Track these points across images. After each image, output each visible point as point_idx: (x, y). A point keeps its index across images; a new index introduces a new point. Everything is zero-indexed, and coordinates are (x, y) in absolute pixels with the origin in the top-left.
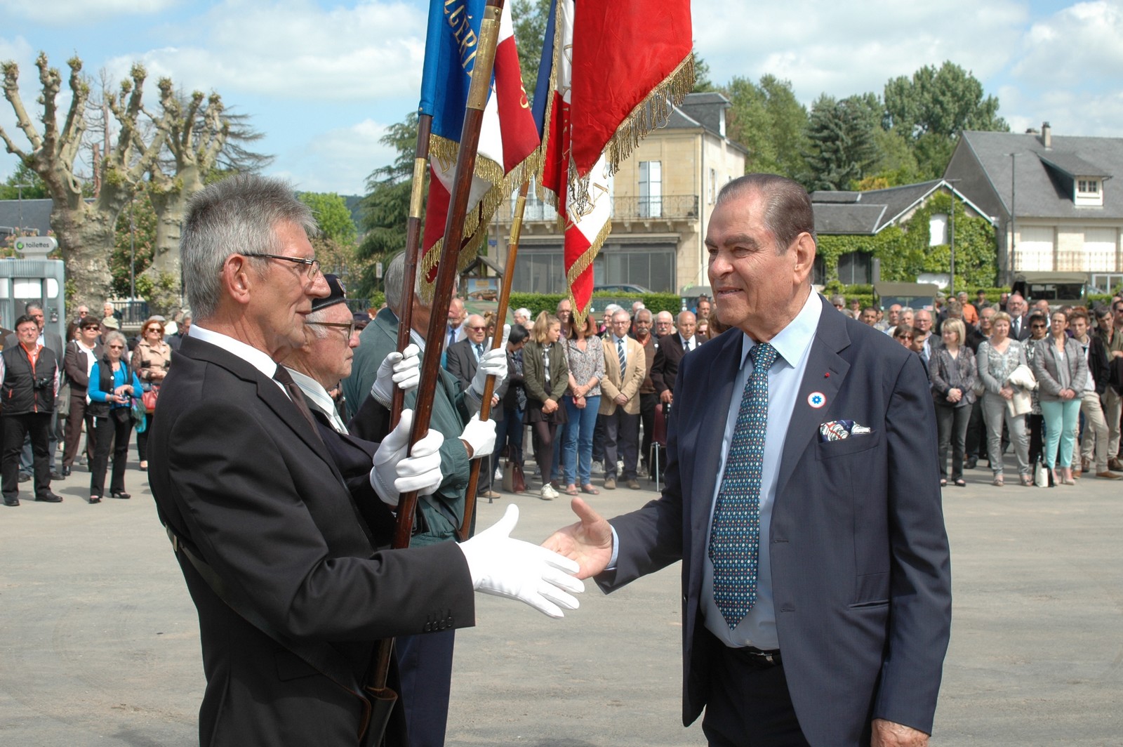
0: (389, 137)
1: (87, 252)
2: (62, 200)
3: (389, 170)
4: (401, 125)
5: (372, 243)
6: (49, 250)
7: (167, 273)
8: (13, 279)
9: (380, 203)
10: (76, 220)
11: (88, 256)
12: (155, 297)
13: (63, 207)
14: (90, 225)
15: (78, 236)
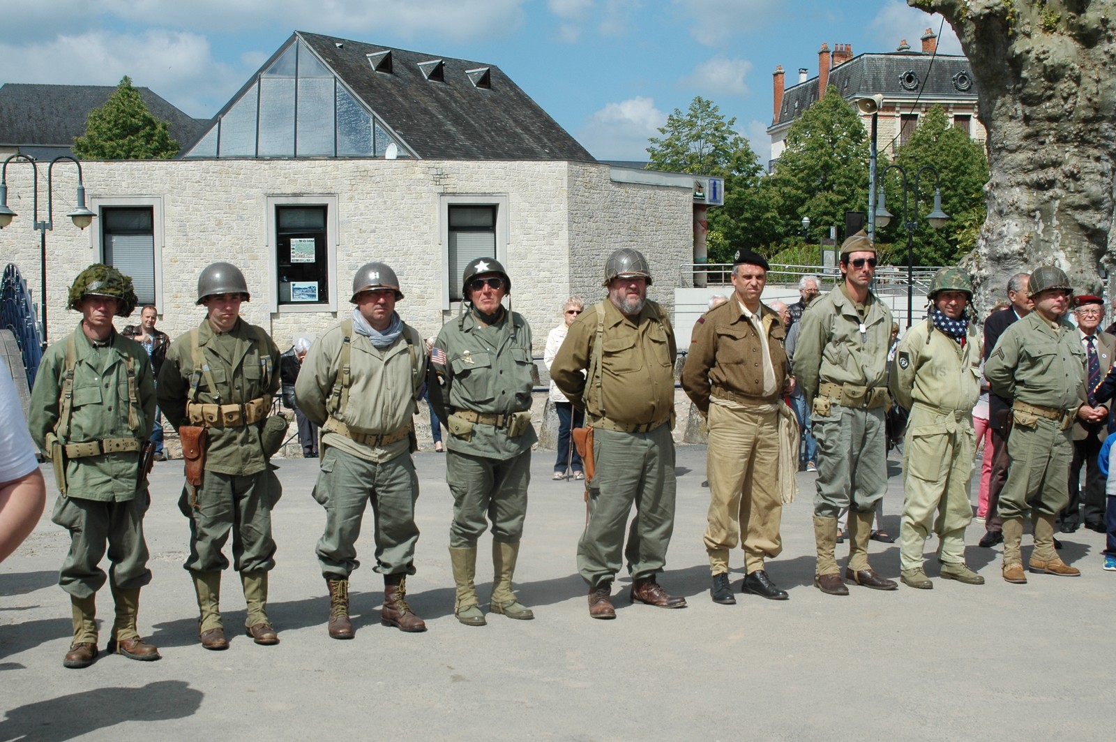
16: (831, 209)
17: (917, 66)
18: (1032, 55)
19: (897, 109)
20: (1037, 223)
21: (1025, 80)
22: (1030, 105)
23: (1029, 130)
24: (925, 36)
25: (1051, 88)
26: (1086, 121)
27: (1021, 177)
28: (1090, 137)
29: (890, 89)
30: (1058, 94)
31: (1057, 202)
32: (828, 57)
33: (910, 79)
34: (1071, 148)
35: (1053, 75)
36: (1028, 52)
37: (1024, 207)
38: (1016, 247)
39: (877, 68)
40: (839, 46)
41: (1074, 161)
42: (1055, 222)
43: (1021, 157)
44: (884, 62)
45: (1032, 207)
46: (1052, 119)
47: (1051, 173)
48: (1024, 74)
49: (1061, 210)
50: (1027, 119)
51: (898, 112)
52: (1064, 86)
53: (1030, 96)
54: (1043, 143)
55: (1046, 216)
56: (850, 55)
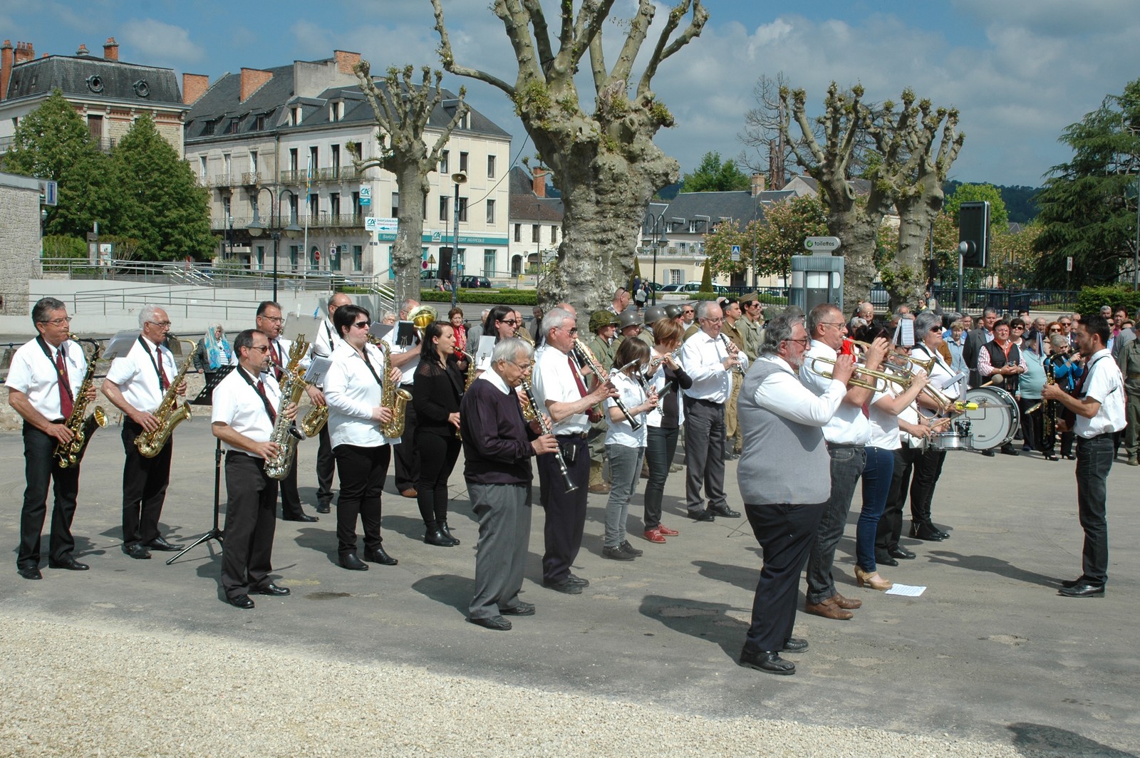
0: (1066, 137)
1: (857, 249)
2: (839, 205)
3: (1065, 167)
4: (1079, 125)
5: (1050, 236)
6: (834, 248)
7: (907, 266)
8: (807, 272)
9: (1059, 199)
10: (850, 222)
11: (857, 252)
12: (896, 287)
13: (839, 211)
14: (861, 227)
15: (850, 235)
16: (66, 203)
17: (102, 70)
18: (607, 166)
19: (85, 109)
20: (599, 264)
21: (601, 180)
22: (600, 194)
23: (598, 209)
24: (107, 44)
25: (614, 186)
26: (630, 206)
27: (591, 237)
28: (630, 215)
29: (79, 90)
30: (617, 190)
31: (612, 252)
32: (10, 53)
33: (96, 83)
34: (621, 221)
35: (616, 179)
36: (604, 164)
37: (593, 254)
38: (589, 278)
39: (66, 70)
40: (21, 44)
41: (622, 229)
42: (610, 264)
43: (592, 224)
44: (72, 65)
45: (598, 254)
46: (612, 204)
47: (611, 235)
48: (601, 177)
49: (613, 257)
50: (598, 203)
51: (85, 112)
52: (621, 185)
53: (602, 189)
54: (606, 217)
55: (605, 260)
56: (32, 54)
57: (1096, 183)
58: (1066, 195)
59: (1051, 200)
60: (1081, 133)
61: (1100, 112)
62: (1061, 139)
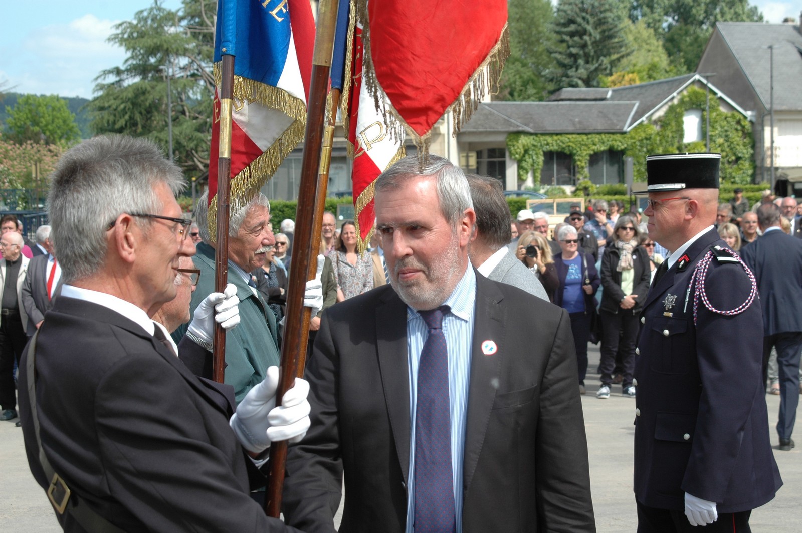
3: (118, 71)
4: (130, 23)
57: (149, 88)
58: (118, 102)
59: (102, 109)
60: (132, 33)
61: (152, 9)
62: (109, 39)
